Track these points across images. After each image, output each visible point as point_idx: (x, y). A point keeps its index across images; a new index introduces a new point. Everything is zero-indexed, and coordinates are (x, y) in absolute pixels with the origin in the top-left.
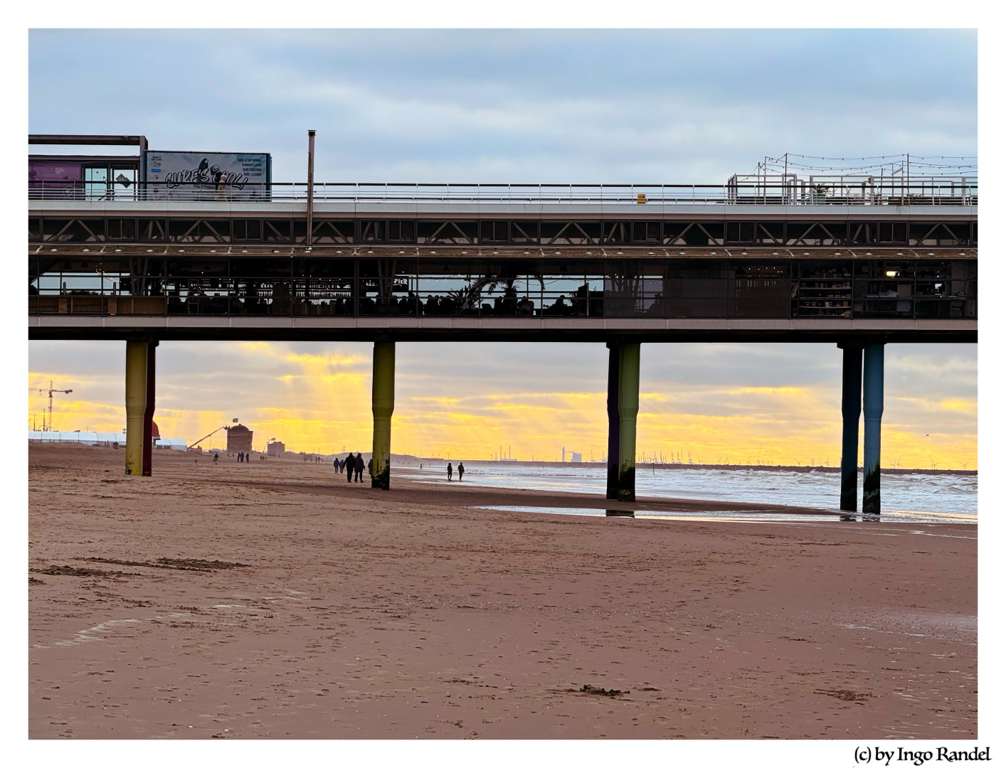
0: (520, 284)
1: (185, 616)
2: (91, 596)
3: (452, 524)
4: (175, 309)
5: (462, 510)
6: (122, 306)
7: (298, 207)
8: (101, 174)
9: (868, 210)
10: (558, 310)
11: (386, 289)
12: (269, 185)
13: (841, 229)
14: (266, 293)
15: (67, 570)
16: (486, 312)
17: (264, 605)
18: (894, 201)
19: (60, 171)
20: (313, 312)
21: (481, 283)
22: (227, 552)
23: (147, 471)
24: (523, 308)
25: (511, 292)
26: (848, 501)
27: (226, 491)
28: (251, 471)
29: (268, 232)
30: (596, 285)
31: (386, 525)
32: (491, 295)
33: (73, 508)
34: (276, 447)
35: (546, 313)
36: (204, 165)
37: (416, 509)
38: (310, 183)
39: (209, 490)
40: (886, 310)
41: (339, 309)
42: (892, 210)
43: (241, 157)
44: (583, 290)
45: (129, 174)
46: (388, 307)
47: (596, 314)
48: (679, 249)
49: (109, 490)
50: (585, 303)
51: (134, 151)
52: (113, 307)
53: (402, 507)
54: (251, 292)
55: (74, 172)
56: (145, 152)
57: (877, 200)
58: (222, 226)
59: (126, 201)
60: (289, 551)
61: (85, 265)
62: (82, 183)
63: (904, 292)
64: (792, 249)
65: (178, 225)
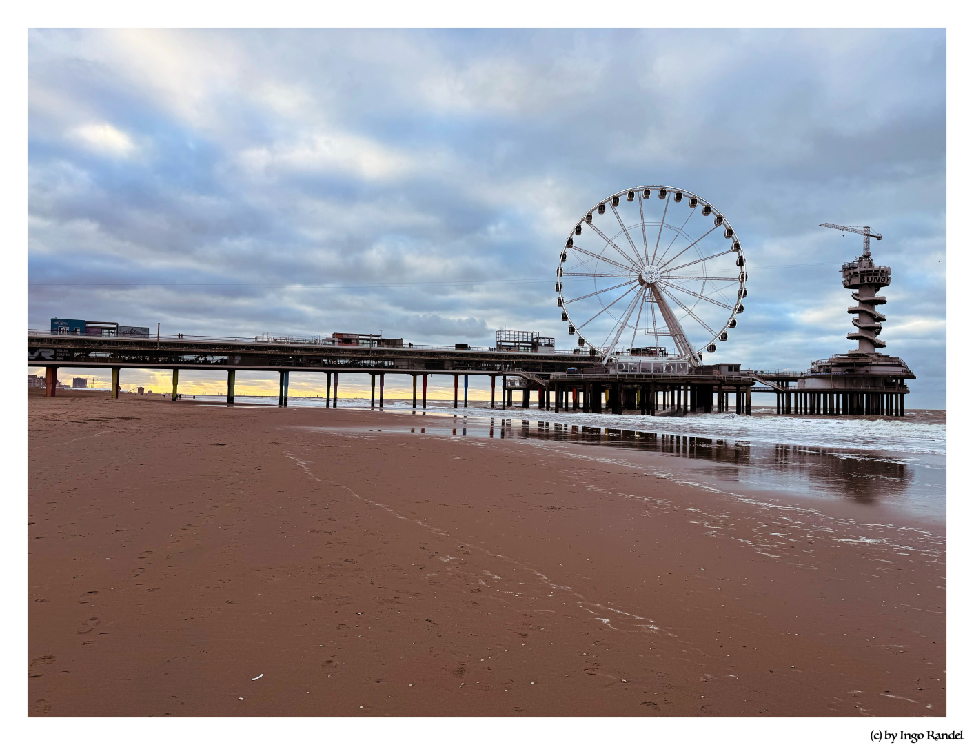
0: (208, 358)
1: (123, 430)
2: (99, 426)
3: (190, 409)
4: (125, 361)
5: (193, 406)
6: (111, 361)
7: (156, 339)
8: (106, 331)
9: (285, 344)
10: (217, 363)
11: (176, 358)
12: (148, 334)
13: (280, 348)
14: (147, 358)
15: (93, 420)
16: (200, 363)
17: (142, 427)
18: (291, 343)
19: (96, 330)
20: (159, 363)
21: (199, 357)
22: (135, 415)
23: (117, 397)
24: (209, 363)
25: (206, 359)
26: (281, 403)
27: (136, 402)
28: (143, 397)
29: (148, 345)
30: (225, 358)
31: (175, 409)
32: (201, 360)
33: (97, 406)
34: (150, 392)
35: (213, 364)
36: (132, 330)
37: (182, 405)
38: (158, 335)
39: (132, 401)
40: (290, 365)
41: (164, 362)
42: (291, 345)
43: (141, 328)
44: (222, 359)
45: (113, 331)
46: (177, 362)
47: (225, 364)
48: (244, 351)
49: (107, 402)
50: (223, 362)
51: (115, 326)
52: (109, 361)
53: (179, 405)
54: (143, 358)
55: (99, 330)
56: (118, 326)
57: (288, 342)
58: (137, 343)
59: (113, 337)
60: (150, 415)
61: (102, 351)
62: (101, 333)
63: (293, 361)
64: (269, 352)
65: (126, 343)
